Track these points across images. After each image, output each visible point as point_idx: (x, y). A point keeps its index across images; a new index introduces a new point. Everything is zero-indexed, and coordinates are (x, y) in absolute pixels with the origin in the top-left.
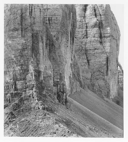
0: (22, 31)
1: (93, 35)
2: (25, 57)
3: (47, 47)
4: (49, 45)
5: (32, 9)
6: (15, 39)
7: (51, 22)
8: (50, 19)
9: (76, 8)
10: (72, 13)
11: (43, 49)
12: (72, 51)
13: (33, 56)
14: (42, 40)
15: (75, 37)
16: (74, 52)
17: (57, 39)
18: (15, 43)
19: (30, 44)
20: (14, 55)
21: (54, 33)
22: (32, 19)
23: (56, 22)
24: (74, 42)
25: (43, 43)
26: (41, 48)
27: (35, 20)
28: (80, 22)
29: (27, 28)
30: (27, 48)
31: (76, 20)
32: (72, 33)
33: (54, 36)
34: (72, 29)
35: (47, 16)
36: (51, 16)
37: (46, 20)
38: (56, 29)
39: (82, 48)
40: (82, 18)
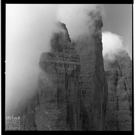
0: (58, 102)
1: (124, 107)
2: (60, 127)
3: (81, 118)
4: (83, 117)
5: (68, 83)
6: (52, 110)
7: (85, 95)
8: (84, 92)
9: (108, 82)
10: (104, 87)
11: (77, 119)
12: (104, 122)
13: (68, 126)
14: (77, 111)
15: (107, 109)
16: (106, 123)
17: (91, 111)
18: (51, 114)
19: (65, 115)
20: (50, 125)
21: (87, 105)
22: (68, 91)
23: (89, 95)
24: (106, 113)
25: (77, 114)
26: (75, 119)
27: (71, 92)
28: (112, 95)
29: (63, 100)
30: (62, 119)
31: (107, 93)
32: (104, 105)
33: (88, 108)
34: (104, 101)
35: (81, 89)
36: (85, 89)
37: (81, 93)
38: (89, 101)
39: (114, 119)
40: (114, 91)
